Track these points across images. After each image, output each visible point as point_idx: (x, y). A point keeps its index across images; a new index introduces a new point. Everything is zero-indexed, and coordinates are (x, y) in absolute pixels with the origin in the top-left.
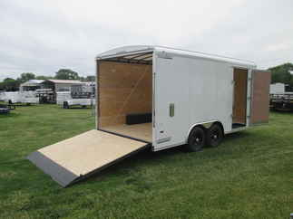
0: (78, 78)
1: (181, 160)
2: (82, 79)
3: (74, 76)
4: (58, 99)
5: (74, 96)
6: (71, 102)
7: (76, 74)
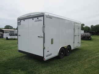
0: (13, 29)
1: (57, 63)
2: (14, 29)
3: (11, 28)
4: (4, 36)
5: (11, 35)
6: (9, 37)
7: (12, 27)
